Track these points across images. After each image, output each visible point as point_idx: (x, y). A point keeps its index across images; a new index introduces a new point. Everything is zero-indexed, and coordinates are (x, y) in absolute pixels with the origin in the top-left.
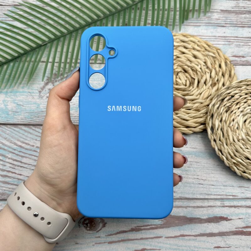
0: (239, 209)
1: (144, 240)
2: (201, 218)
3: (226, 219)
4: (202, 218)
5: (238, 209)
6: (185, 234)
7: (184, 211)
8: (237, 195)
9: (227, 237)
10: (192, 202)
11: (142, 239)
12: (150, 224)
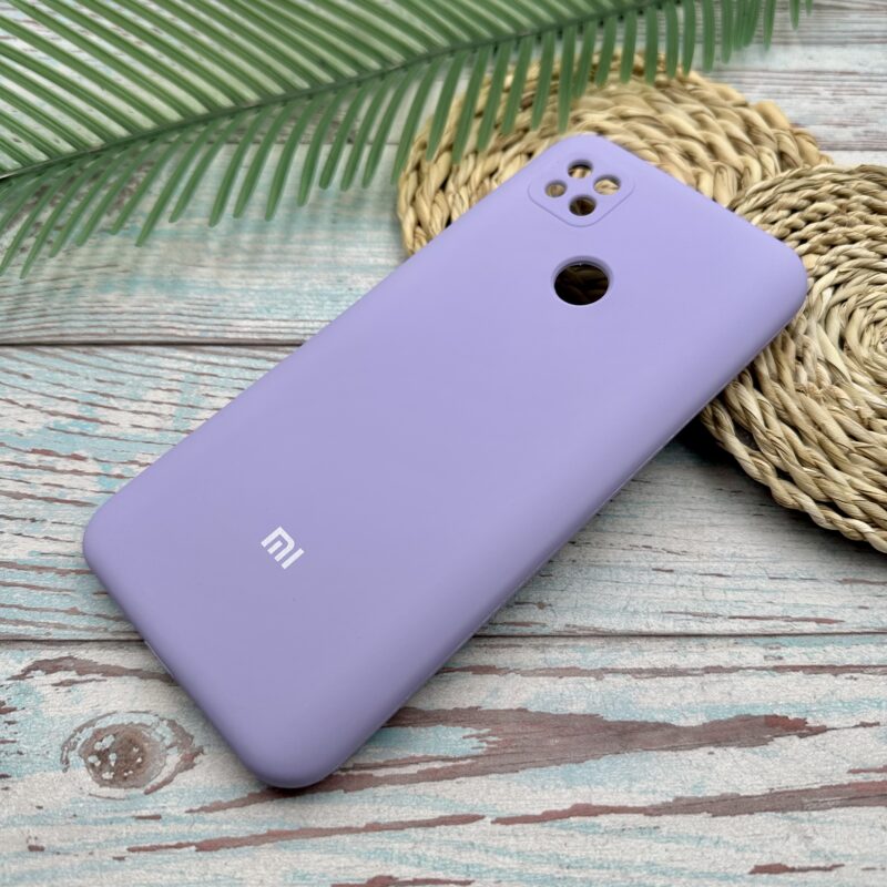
0: (855, 679)
1: (386, 832)
2: (675, 723)
3: (799, 728)
4: (682, 723)
5: (849, 682)
6: (595, 802)
7: (590, 690)
8: (839, 618)
9: (815, 814)
10: (626, 652)
11: (374, 827)
12: (420, 754)
